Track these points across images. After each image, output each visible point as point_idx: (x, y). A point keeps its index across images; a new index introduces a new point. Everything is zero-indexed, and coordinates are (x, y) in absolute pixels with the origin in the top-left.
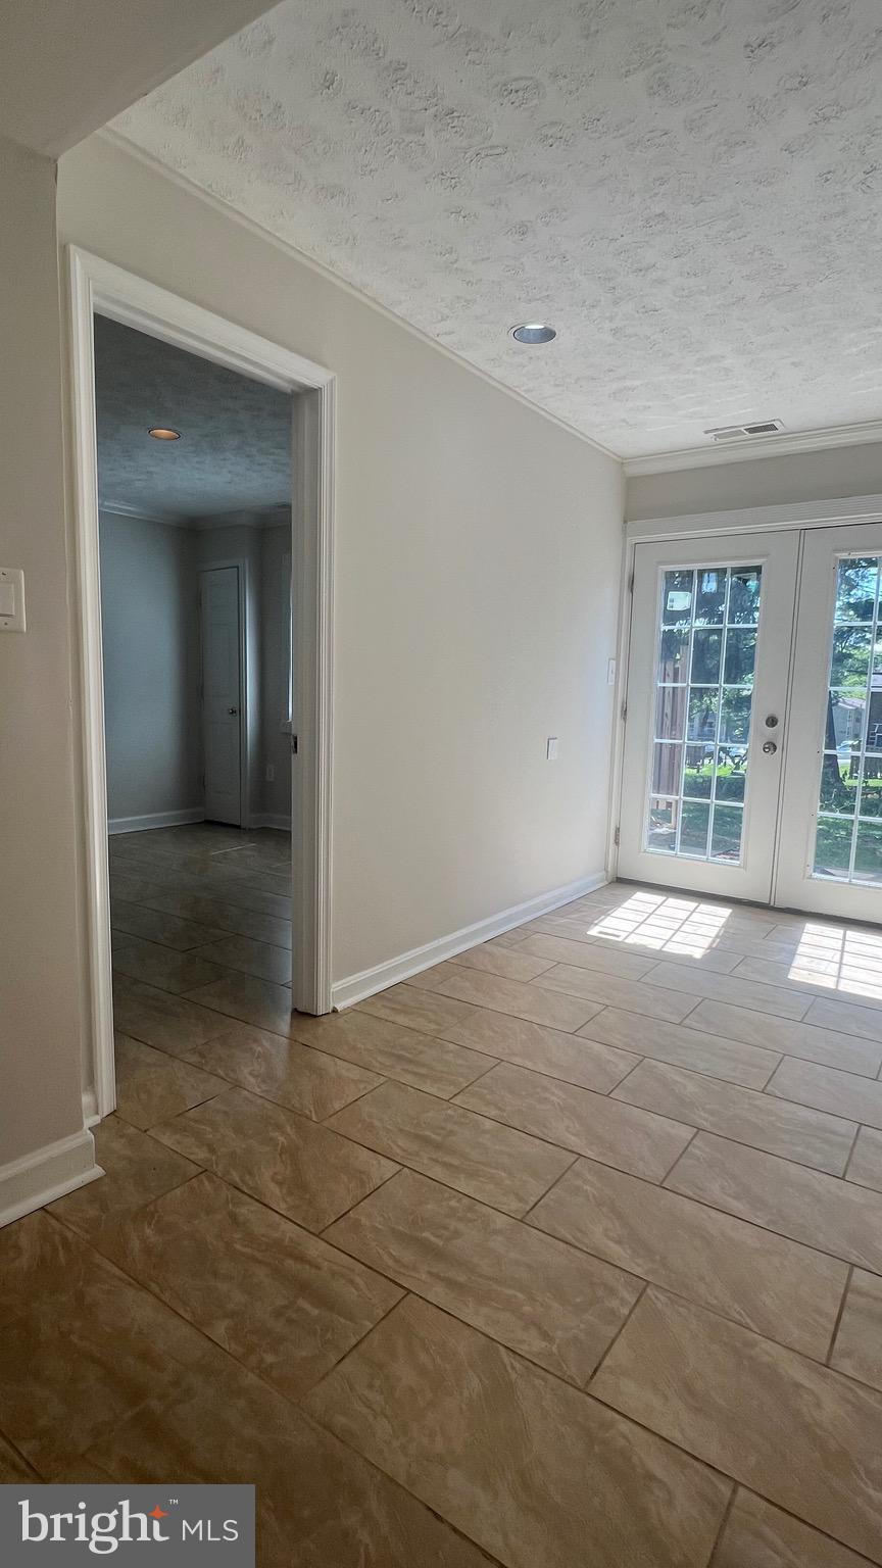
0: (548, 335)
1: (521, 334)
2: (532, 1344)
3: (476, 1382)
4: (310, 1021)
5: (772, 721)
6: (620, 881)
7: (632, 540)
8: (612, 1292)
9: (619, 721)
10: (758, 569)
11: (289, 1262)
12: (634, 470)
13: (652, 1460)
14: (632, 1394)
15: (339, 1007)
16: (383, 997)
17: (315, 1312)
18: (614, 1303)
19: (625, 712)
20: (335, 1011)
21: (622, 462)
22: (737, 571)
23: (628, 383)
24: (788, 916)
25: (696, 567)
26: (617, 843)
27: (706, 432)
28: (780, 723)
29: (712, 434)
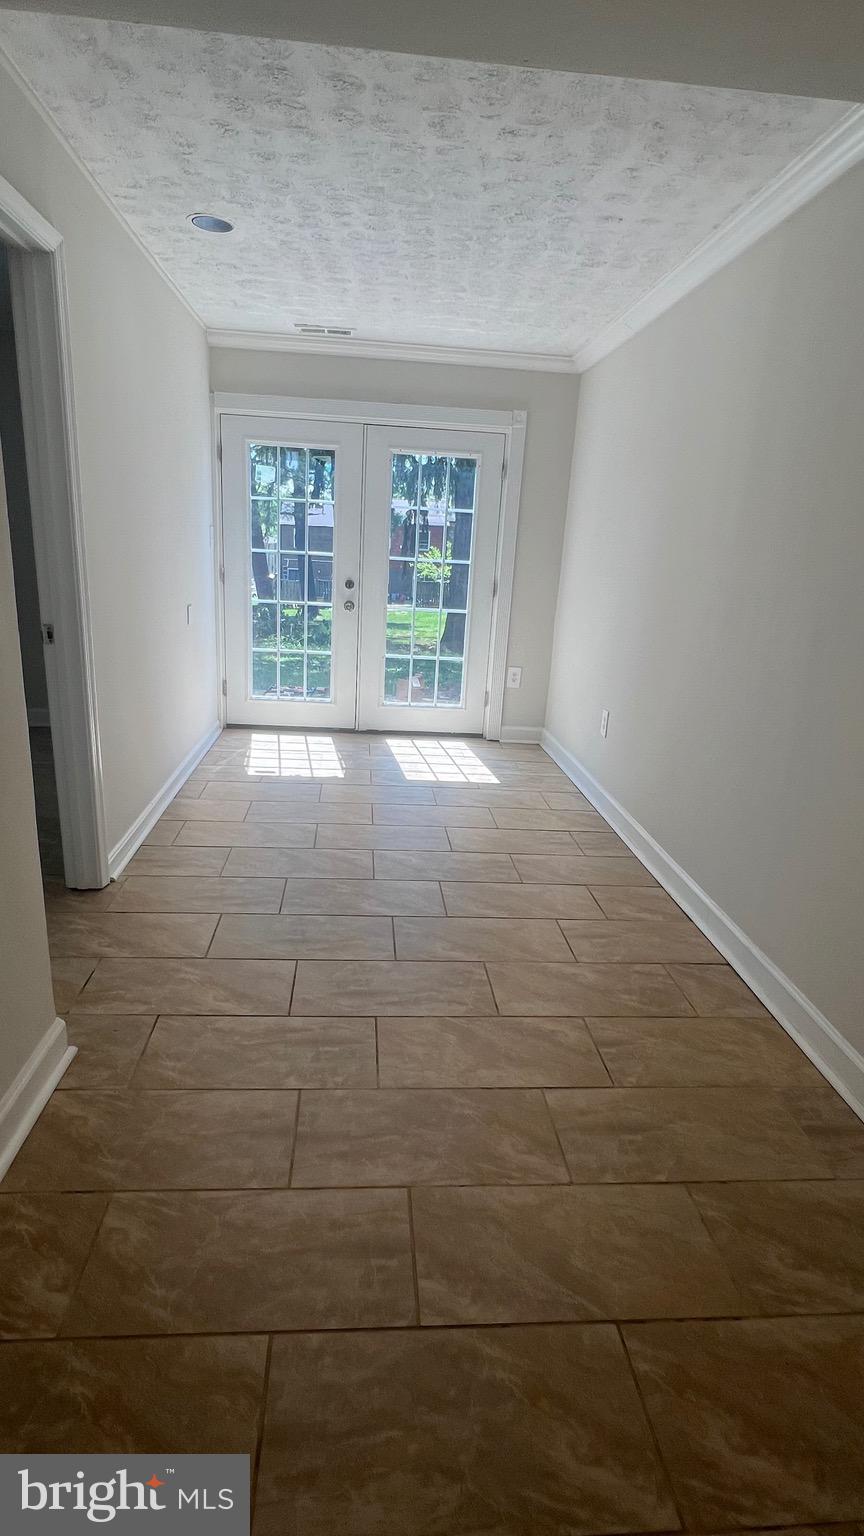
0: (225, 227)
1: (200, 221)
2: (461, 1010)
3: (452, 1036)
4: (100, 894)
5: (350, 584)
6: (230, 727)
7: (218, 411)
8: (471, 972)
9: (220, 583)
10: (331, 453)
11: (289, 1035)
12: (215, 341)
13: (549, 1026)
14: (520, 1008)
15: (115, 876)
16: (138, 860)
17: (337, 1049)
18: (477, 977)
19: (223, 575)
20: (112, 881)
21: (207, 331)
22: (314, 452)
23: (260, 278)
24: (369, 736)
25: (279, 444)
26: (225, 694)
27: (296, 325)
28: (356, 584)
29: (300, 328)
